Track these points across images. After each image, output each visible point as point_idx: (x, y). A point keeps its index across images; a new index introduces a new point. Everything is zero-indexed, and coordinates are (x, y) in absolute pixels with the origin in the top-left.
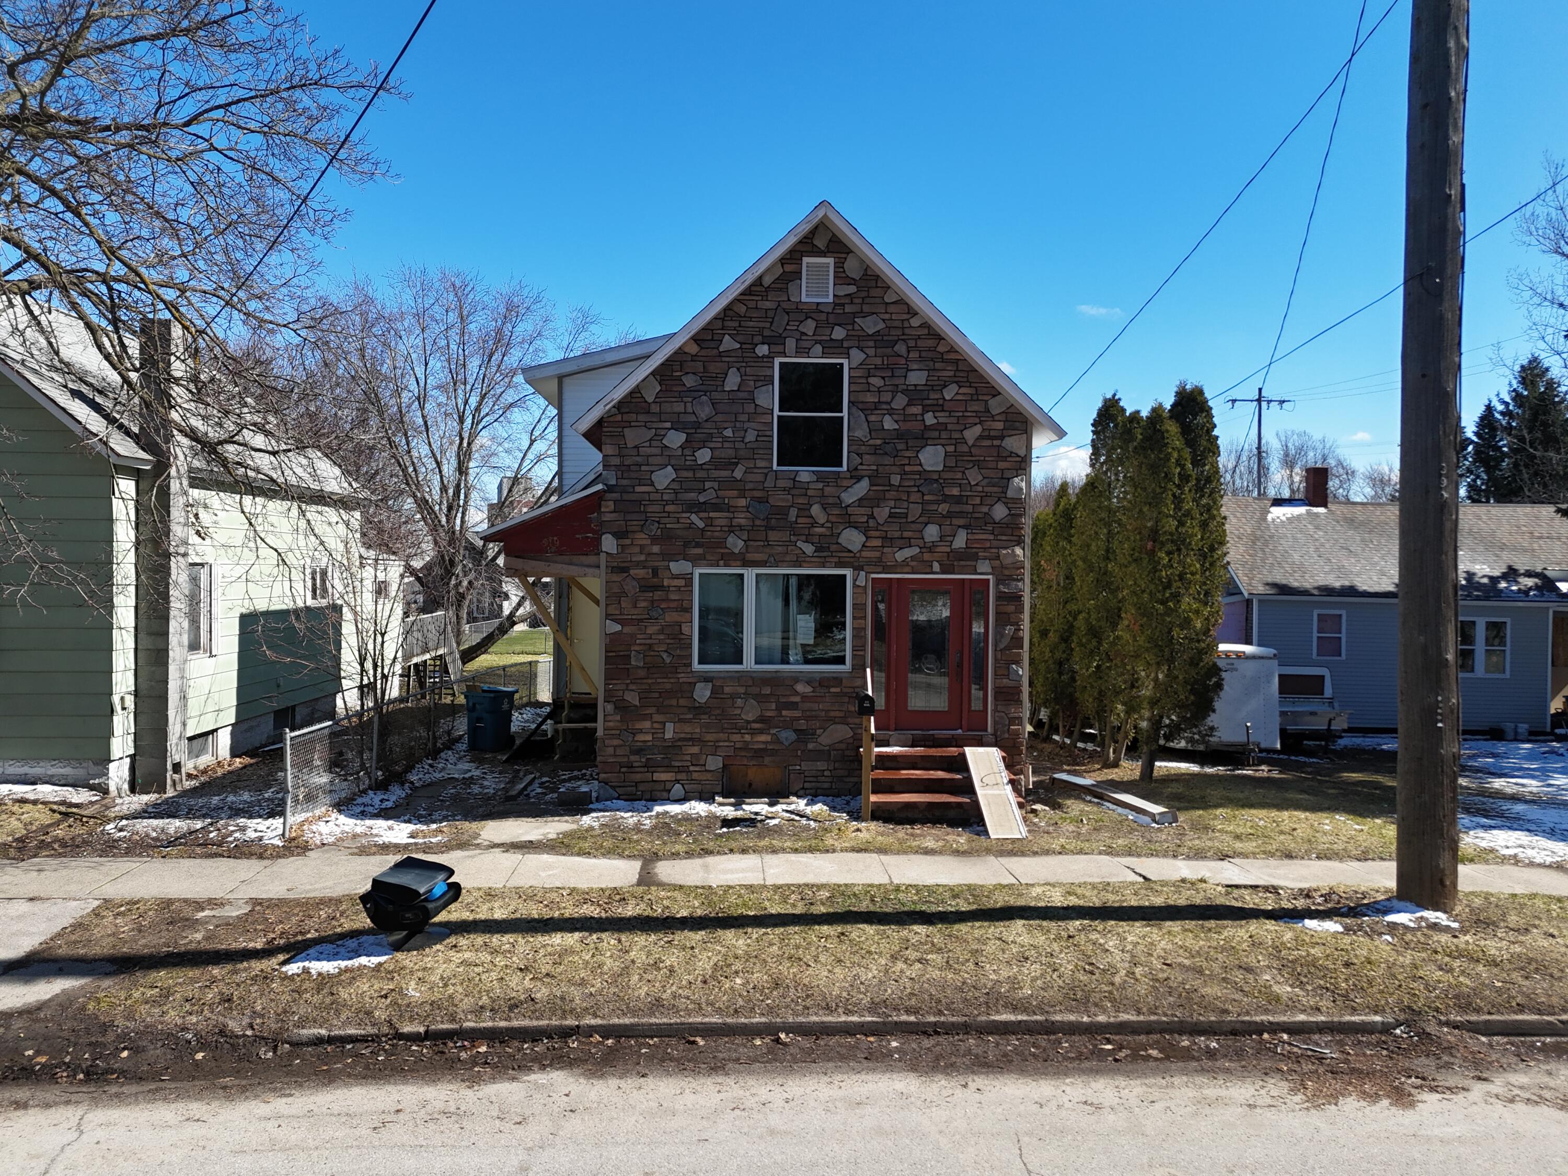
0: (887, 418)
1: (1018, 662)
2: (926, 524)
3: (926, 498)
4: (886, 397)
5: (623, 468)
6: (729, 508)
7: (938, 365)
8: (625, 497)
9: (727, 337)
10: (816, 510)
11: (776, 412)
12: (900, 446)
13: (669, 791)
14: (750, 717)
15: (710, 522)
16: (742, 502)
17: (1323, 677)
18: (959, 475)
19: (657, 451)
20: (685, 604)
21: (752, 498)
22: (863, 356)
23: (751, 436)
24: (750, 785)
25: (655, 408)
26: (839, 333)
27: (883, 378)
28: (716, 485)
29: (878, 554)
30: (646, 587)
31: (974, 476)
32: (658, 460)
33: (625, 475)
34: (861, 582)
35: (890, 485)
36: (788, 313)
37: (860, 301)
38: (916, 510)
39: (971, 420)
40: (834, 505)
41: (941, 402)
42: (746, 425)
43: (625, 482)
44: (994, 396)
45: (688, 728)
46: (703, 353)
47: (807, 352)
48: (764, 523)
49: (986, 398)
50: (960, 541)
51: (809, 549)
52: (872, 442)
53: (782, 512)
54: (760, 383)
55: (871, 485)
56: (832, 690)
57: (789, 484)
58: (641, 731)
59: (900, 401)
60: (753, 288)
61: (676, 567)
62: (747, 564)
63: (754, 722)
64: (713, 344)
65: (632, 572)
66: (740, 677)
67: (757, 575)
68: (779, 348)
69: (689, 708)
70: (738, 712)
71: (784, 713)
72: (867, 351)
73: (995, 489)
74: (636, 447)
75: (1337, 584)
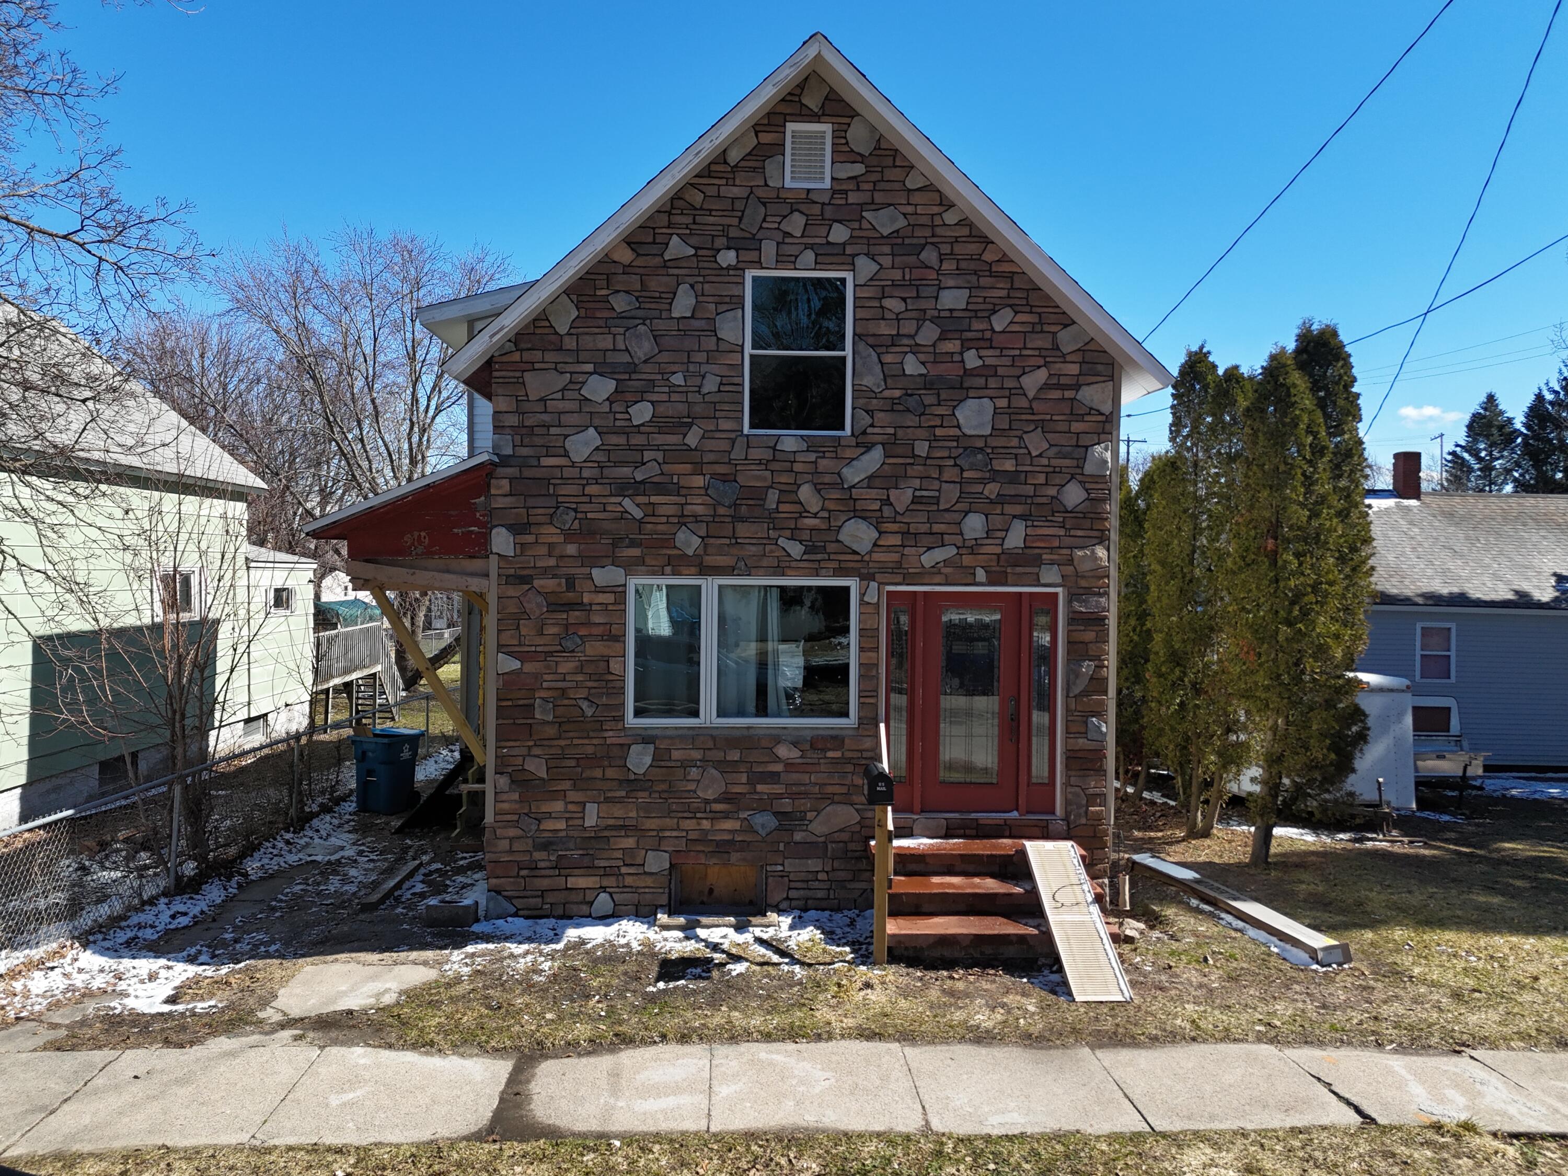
0: (910, 358)
1: (1100, 713)
2: (967, 513)
3: (966, 475)
4: (908, 327)
5: (524, 431)
6: (678, 490)
7: (984, 281)
8: (527, 473)
9: (675, 238)
10: (805, 493)
11: (748, 350)
12: (929, 400)
13: (592, 903)
14: (710, 795)
15: (651, 510)
16: (699, 481)
17: (1449, 709)
18: (1015, 442)
19: (574, 406)
20: (615, 630)
21: (713, 476)
22: (875, 267)
23: (710, 385)
24: (711, 891)
25: (570, 343)
26: (839, 234)
27: (904, 300)
28: (660, 456)
29: (895, 557)
30: (557, 605)
31: (1036, 443)
32: (574, 419)
33: (526, 441)
34: (871, 597)
35: (914, 456)
36: (764, 204)
37: (870, 186)
38: (951, 493)
39: (1033, 361)
40: (832, 485)
41: (988, 335)
42: (704, 368)
43: (524, 451)
44: (1066, 326)
45: (618, 811)
46: (640, 262)
47: (790, 260)
48: (731, 512)
49: (1053, 328)
50: (1016, 538)
51: (796, 550)
52: (887, 393)
53: (758, 495)
54: (725, 307)
55: (887, 456)
56: (830, 754)
57: (767, 454)
58: (549, 816)
59: (928, 334)
60: (713, 168)
61: (601, 576)
62: (705, 570)
63: (716, 801)
64: (654, 249)
65: (536, 583)
66: (694, 735)
67: (720, 587)
68: (753, 256)
69: (621, 781)
70: (692, 786)
71: (759, 788)
72: (881, 259)
73: (1067, 462)
74: (543, 400)
75: (1445, 591)
